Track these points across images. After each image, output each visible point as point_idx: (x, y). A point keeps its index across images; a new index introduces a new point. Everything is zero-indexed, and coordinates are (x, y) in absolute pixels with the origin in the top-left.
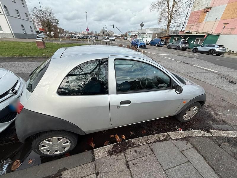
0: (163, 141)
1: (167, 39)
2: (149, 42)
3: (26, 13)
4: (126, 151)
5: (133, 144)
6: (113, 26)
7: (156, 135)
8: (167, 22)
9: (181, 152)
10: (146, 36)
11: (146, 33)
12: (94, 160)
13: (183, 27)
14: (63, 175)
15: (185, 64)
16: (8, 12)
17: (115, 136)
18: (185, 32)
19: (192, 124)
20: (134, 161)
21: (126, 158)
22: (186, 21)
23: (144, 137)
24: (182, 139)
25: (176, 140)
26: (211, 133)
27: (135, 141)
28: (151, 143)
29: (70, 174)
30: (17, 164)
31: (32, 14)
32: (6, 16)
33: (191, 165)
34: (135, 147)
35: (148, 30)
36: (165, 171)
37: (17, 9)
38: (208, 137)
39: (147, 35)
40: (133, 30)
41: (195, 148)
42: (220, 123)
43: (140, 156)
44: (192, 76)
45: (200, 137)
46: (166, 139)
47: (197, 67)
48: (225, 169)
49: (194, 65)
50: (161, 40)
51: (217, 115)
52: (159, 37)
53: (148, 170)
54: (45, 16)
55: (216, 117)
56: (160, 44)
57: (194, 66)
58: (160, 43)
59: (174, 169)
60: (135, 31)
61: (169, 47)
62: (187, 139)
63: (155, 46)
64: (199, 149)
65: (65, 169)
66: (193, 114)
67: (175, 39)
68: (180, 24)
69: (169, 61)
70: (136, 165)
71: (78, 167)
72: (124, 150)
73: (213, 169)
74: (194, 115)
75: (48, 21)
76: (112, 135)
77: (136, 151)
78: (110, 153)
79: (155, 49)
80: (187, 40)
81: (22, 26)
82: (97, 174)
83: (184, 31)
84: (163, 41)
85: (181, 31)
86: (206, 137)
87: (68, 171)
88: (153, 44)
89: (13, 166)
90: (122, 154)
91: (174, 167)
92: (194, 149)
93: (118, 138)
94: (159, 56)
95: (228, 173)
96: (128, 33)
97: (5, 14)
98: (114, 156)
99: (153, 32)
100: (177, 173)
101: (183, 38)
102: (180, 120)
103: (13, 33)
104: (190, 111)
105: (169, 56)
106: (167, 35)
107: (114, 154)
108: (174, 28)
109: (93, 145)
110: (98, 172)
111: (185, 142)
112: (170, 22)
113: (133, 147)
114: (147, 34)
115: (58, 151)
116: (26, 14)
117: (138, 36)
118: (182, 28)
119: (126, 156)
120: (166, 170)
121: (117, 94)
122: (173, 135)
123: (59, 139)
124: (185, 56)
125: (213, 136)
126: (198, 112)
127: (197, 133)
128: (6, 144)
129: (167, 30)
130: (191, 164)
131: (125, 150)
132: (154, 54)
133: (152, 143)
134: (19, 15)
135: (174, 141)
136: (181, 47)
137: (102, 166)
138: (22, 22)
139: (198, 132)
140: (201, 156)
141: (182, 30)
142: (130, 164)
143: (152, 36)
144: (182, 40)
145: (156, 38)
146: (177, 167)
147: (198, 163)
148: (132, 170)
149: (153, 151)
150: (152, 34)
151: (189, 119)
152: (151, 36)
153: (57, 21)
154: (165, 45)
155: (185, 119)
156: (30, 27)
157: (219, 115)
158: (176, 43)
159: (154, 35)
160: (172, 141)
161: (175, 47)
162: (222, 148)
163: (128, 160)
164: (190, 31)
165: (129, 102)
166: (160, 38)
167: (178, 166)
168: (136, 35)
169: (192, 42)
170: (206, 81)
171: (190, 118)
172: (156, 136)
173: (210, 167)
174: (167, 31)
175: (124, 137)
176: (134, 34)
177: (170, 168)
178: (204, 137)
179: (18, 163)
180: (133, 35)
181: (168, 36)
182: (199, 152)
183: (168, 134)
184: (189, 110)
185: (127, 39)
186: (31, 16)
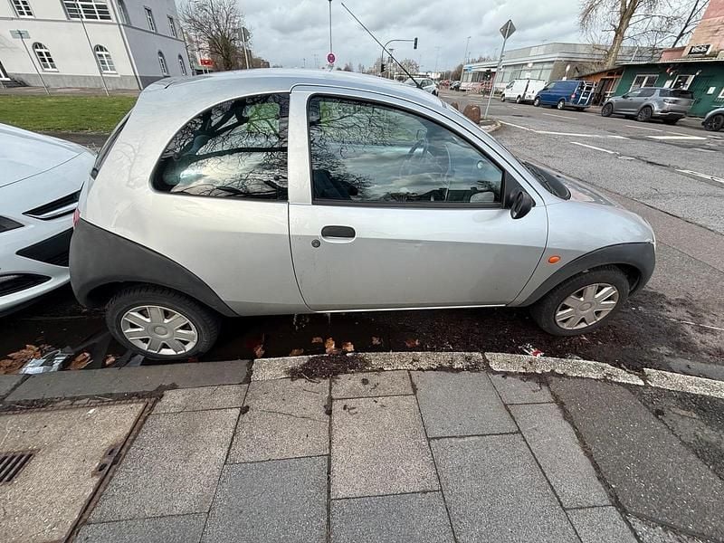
0: (458, 370)
1: (605, 84)
2: (535, 94)
3: (172, 16)
4: (339, 376)
5: (367, 363)
6: (416, 44)
7: (444, 353)
8: (618, 18)
9: (506, 405)
10: (528, 75)
11: (526, 64)
12: (248, 380)
13: (682, 34)
14: (164, 397)
15: (649, 166)
16: (127, 17)
17: (325, 341)
18: (686, 53)
19: (587, 346)
20: (351, 403)
21: (330, 391)
22: (699, 7)
23: (403, 354)
24: (527, 376)
25: (505, 374)
26: (644, 377)
27: (375, 358)
28: (420, 369)
29: (182, 399)
30: (82, 361)
31: (185, 19)
32: (122, 27)
33: (524, 443)
34: (368, 371)
35: (538, 54)
36: (429, 439)
37: (149, 7)
38: (627, 386)
39: (531, 70)
40: (485, 56)
41: (561, 405)
42: (705, 356)
43: (373, 394)
44: (660, 204)
45: (597, 380)
46: (473, 368)
47: (695, 178)
48: (641, 477)
49: (687, 172)
50: (582, 88)
51: (703, 330)
52: (577, 75)
53: (380, 427)
54: (217, 23)
55: (697, 338)
56: (575, 102)
57: (683, 174)
58: (577, 97)
59: (461, 440)
60: (492, 58)
61: (610, 111)
62: (542, 379)
63: (555, 107)
64: (572, 409)
65: (174, 387)
66: (598, 313)
67: (640, 81)
68: (670, 21)
69: (585, 154)
70: (353, 411)
71: (205, 389)
72: (332, 374)
73: (596, 467)
74: (603, 316)
75: (223, 37)
76: (318, 338)
77: (365, 382)
78: (294, 374)
79: (549, 119)
80: (689, 82)
81: (160, 54)
82: (244, 410)
83: (683, 48)
84: (589, 89)
85: (674, 50)
86: (620, 384)
87: (180, 392)
88: (548, 100)
89: (73, 363)
90: (325, 383)
91: (461, 437)
92: (554, 406)
93: (331, 346)
94: (556, 139)
95: (647, 487)
96: (465, 67)
97: (120, 22)
98: (301, 382)
99: (555, 56)
100: (465, 451)
101: (672, 78)
102: (545, 327)
103: (138, 75)
104: (582, 299)
105: (596, 142)
106: (609, 65)
107: (303, 377)
108: (643, 36)
109: (259, 351)
110: (248, 407)
111: (533, 384)
112: (630, 17)
113: (361, 370)
114: (530, 65)
115: (169, 348)
116: (171, 19)
117: (498, 77)
118: (678, 38)
119: (334, 387)
120: (434, 438)
121: (313, 204)
122: (498, 361)
123: (167, 315)
124: (661, 142)
125: (646, 386)
126: (616, 310)
127: (589, 369)
128: (69, 317)
129: (613, 47)
130: (525, 440)
131: (336, 374)
132: (540, 132)
133: (423, 371)
134: (152, 22)
135: (495, 376)
136: (656, 108)
137: (263, 396)
138: (159, 44)
139: (595, 367)
140: (570, 429)
141: (678, 45)
142: (337, 406)
143: (550, 71)
144: (668, 84)
145: (564, 79)
146: (471, 438)
147: (551, 442)
148: (336, 419)
149: (415, 390)
150: (551, 66)
151: (579, 327)
152: (547, 75)
153: (245, 34)
154: (595, 103)
155: (565, 326)
156: (180, 57)
157: (713, 332)
158: (639, 95)
159: (558, 68)
160: (491, 376)
161: (633, 111)
162: (663, 422)
163: (334, 396)
164: (708, 47)
165: (348, 232)
166: (580, 78)
167: (477, 438)
168: (493, 70)
169: (711, 90)
170: (713, 225)
171: (583, 325)
172: (443, 357)
173: (587, 460)
174: (611, 50)
175: (350, 347)
176: (485, 70)
177: (448, 437)
178: (612, 382)
179: (85, 359)
180: (480, 72)
181: (610, 72)
182: (567, 416)
183: (484, 358)
184: (580, 294)
185: (457, 88)
186: (183, 24)
